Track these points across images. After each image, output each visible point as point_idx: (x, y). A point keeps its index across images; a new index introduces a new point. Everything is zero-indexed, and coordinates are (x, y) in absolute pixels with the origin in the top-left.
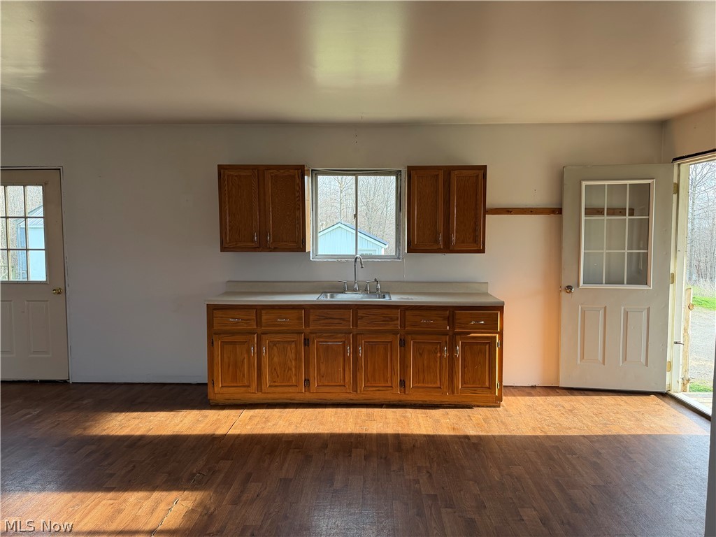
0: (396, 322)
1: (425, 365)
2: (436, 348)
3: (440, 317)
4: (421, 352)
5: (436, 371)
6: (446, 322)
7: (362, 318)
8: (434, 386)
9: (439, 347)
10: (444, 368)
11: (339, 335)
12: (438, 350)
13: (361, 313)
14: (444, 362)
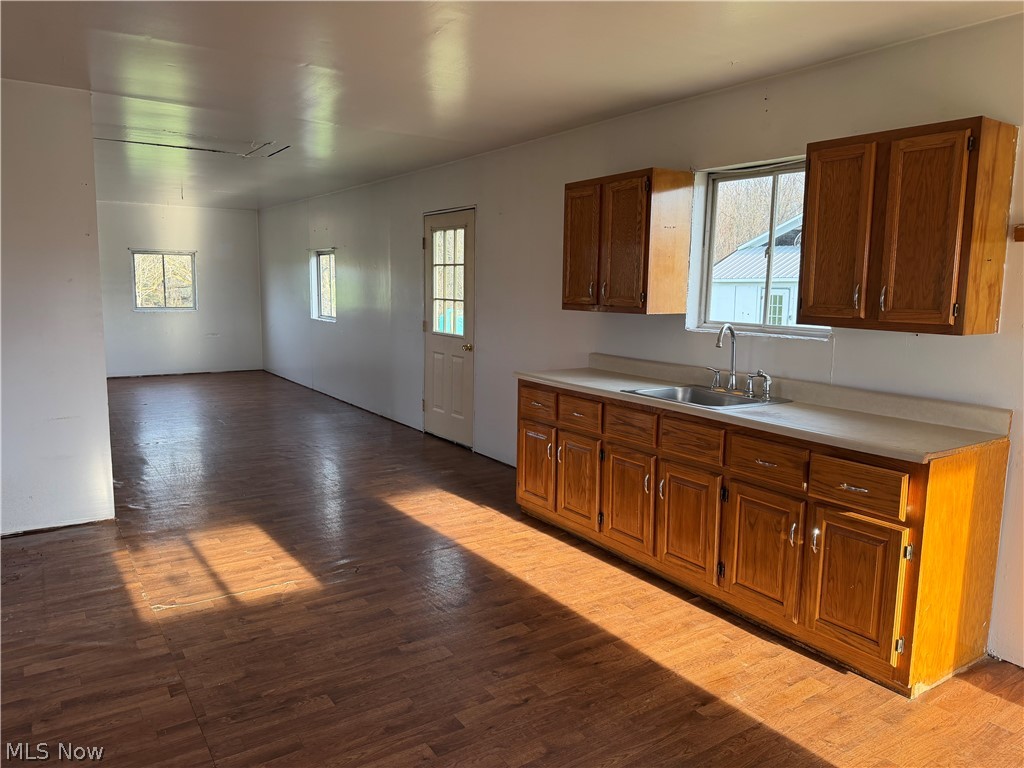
0: (714, 453)
1: (759, 549)
2: (779, 523)
3: (790, 461)
4: (752, 521)
5: (776, 567)
6: (800, 473)
7: (666, 433)
8: (771, 595)
9: (783, 520)
10: (791, 568)
11: (638, 455)
12: (783, 526)
13: (666, 424)
14: (790, 553)
